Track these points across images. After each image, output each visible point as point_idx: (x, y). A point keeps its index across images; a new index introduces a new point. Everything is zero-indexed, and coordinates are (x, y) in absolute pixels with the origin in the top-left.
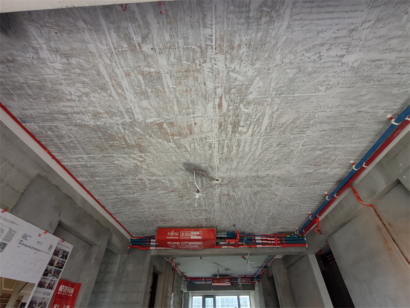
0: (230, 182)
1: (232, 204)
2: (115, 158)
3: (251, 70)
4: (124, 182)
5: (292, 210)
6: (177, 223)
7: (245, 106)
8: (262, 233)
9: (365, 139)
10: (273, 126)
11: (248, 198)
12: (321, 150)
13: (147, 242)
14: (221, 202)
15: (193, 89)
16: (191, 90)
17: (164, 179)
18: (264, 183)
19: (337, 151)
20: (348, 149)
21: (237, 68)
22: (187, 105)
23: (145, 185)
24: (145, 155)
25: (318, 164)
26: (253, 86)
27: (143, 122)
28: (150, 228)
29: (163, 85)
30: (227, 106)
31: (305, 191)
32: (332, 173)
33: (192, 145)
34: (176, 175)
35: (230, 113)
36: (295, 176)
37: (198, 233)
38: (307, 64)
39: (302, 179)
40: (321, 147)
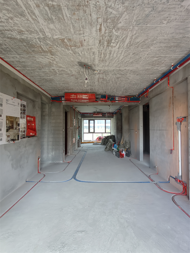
0: (104, 72)
1: (105, 83)
2: (37, 58)
3: (122, 8)
4: (43, 70)
5: (136, 86)
6: (75, 90)
7: (116, 30)
8: (119, 95)
9: (183, 53)
10: (131, 43)
11: (113, 80)
12: (157, 57)
13: (60, 99)
14: (99, 81)
15: (83, 18)
16: (81, 19)
17: (67, 70)
18: (123, 73)
19: (166, 58)
20: (172, 57)
21: (113, 5)
22: (79, 29)
23: (56, 72)
24: (55, 57)
25: (154, 64)
26: (122, 18)
27: (52, 38)
28: (61, 93)
29: (63, 14)
30: (105, 30)
31: (144, 78)
32: (160, 69)
33: (83, 53)
34: (74, 68)
35: (106, 35)
36: (140, 70)
37: (87, 96)
38: (158, 5)
39: (144, 72)
40: (158, 56)
